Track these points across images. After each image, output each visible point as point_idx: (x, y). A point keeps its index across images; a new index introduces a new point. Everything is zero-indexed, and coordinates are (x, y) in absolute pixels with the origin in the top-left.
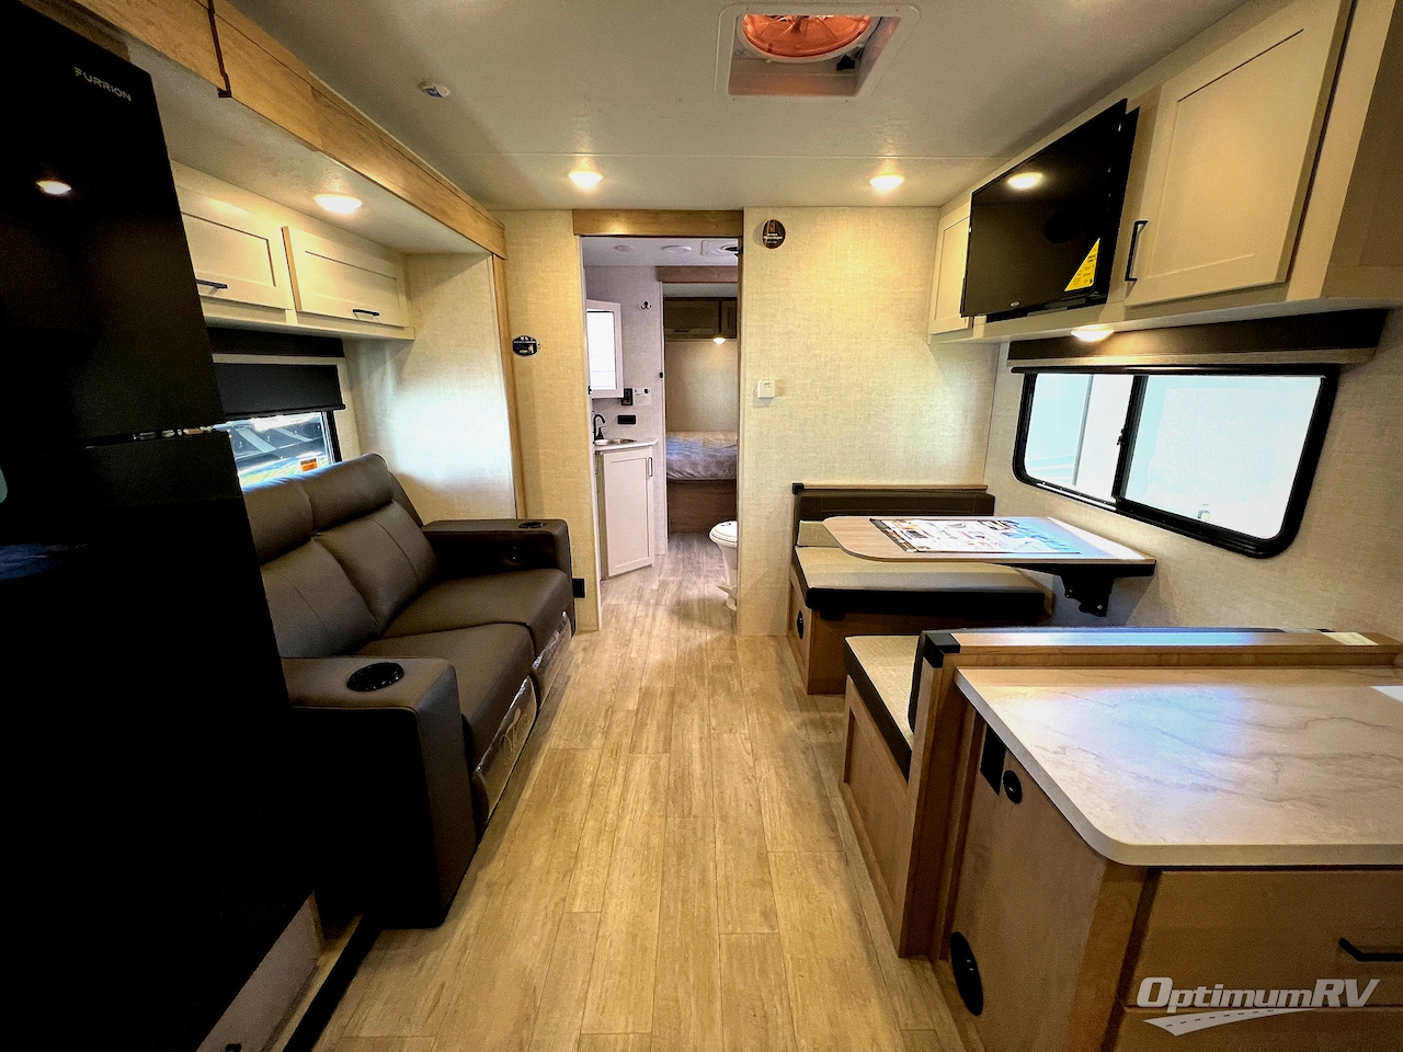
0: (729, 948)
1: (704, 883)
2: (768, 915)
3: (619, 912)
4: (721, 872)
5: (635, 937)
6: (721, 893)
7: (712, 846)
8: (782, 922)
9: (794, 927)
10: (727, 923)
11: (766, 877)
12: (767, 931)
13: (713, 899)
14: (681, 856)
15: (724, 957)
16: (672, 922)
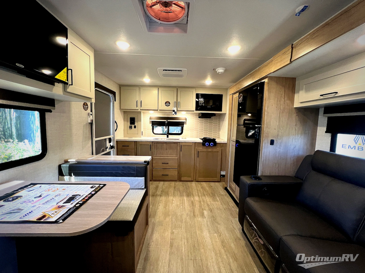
0: (181, 228)
1: (187, 239)
2: (172, 233)
3: (206, 234)
4: (183, 242)
5: (201, 229)
6: (183, 237)
7: (186, 249)
8: (170, 232)
9: (168, 231)
10: (182, 231)
11: (171, 240)
12: (174, 230)
13: (185, 236)
14: (194, 246)
15: (183, 226)
16: (194, 232)
